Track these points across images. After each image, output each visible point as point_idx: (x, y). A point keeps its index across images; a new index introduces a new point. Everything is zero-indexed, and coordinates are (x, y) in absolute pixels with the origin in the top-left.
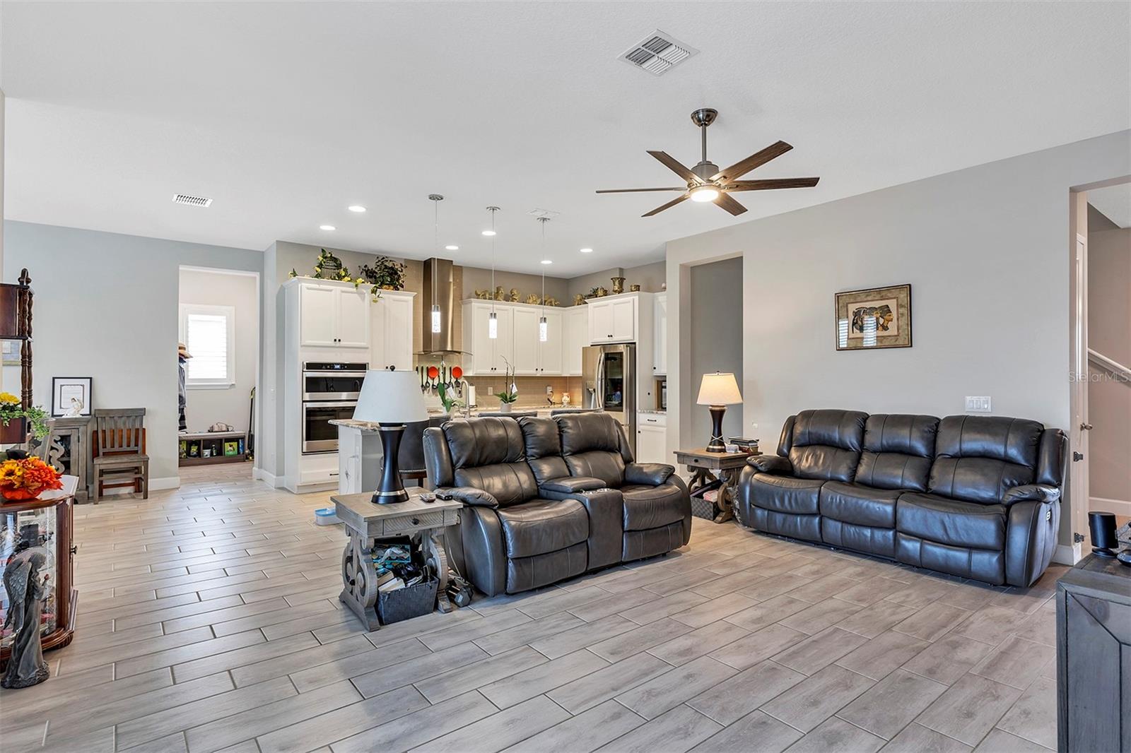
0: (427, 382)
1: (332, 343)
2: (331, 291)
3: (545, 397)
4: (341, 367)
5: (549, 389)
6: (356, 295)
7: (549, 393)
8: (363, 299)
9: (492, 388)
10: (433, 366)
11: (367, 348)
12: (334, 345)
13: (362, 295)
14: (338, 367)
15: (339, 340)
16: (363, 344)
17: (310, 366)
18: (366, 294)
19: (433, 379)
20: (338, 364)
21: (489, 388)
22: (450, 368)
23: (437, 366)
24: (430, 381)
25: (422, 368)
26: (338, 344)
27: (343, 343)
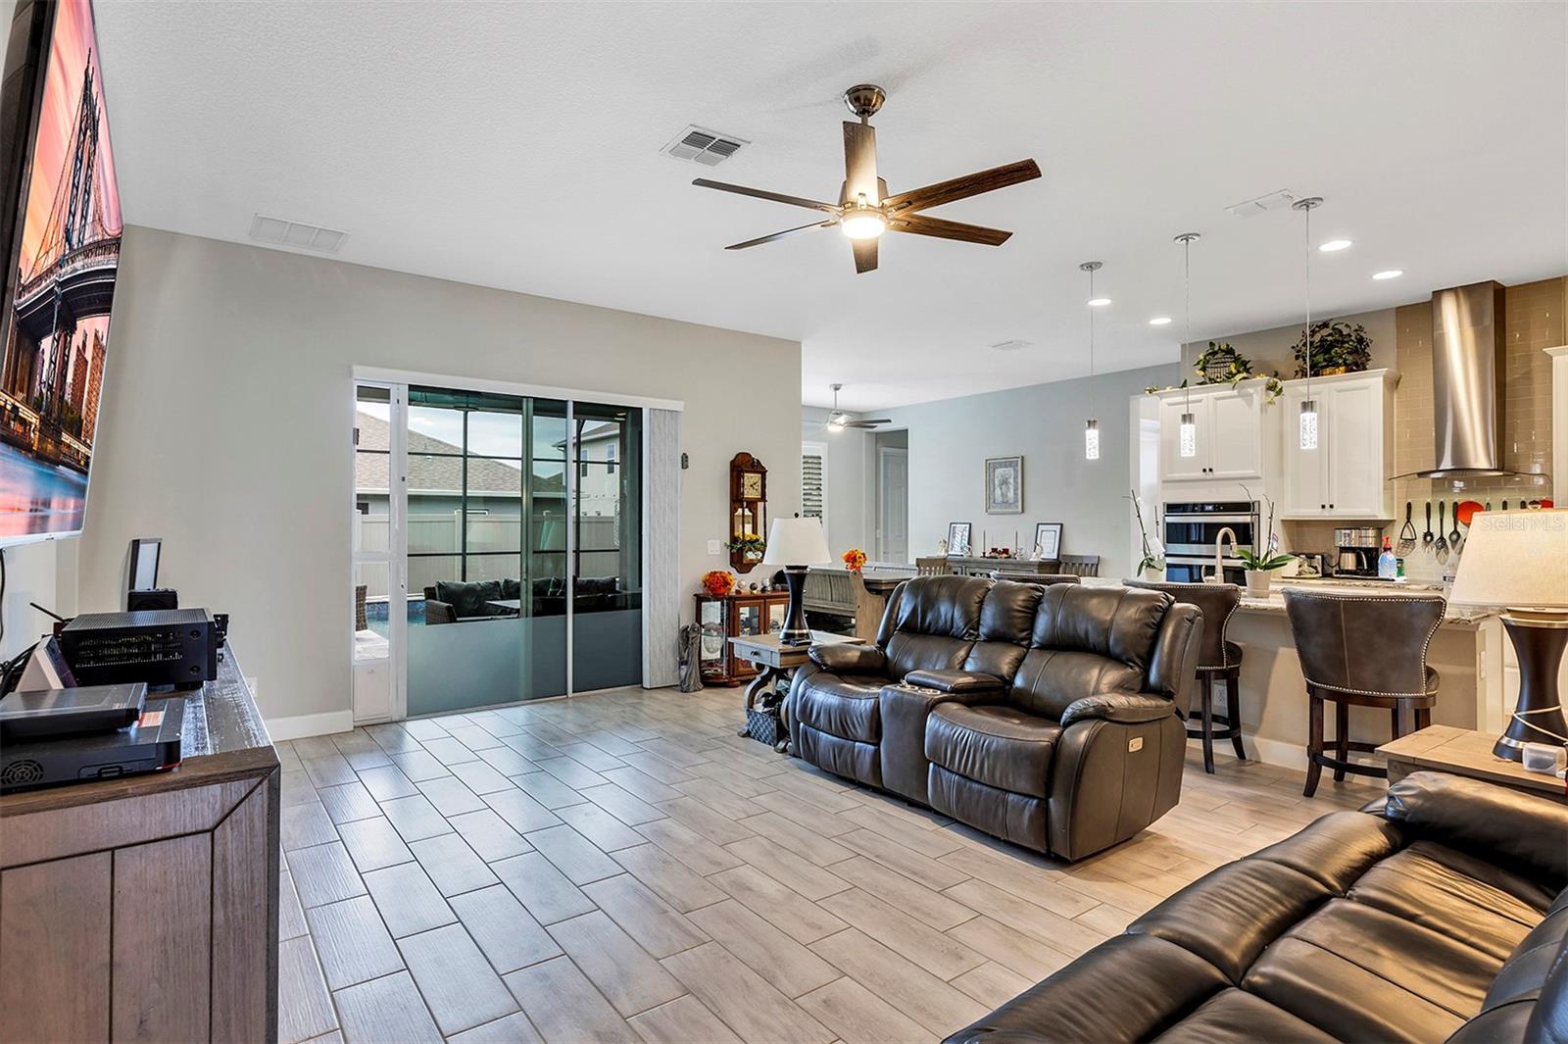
0: (1456, 532)
1: (1201, 475)
2: (1200, 401)
4: (1214, 508)
6: (1240, 399)
8: (1250, 404)
10: (1472, 499)
11: (1258, 478)
12: (1204, 477)
13: (1248, 398)
14: (1211, 508)
15: (1211, 470)
16: (1250, 472)
17: (1171, 508)
18: (1255, 395)
20: (1209, 504)
22: (1523, 503)
23: (1480, 499)
25: (1442, 505)
26: (1209, 475)
27: (1217, 473)
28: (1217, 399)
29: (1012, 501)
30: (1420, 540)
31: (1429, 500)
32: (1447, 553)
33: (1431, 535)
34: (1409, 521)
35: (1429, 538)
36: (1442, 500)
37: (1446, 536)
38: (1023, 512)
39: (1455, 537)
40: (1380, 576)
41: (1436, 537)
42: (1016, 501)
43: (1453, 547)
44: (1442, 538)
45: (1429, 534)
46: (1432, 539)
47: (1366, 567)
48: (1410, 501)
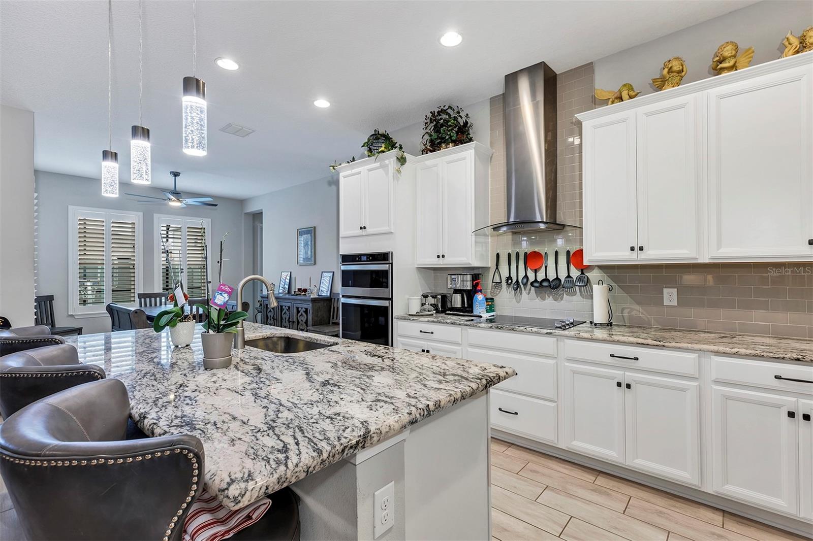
0: (526, 276)
1: (360, 231)
2: (360, 173)
4: (367, 258)
6: (381, 169)
8: (387, 172)
10: (536, 250)
12: (361, 234)
13: (386, 168)
14: (365, 258)
15: (365, 227)
16: (387, 229)
17: (345, 259)
18: (390, 166)
19: (536, 271)
20: (364, 255)
22: (568, 252)
23: (541, 249)
24: (531, 276)
25: (518, 254)
26: (363, 232)
27: (369, 230)
28: (370, 170)
29: (310, 257)
30: (504, 284)
31: (510, 251)
32: (521, 294)
33: (511, 279)
34: (497, 268)
35: (510, 281)
36: (518, 250)
37: (520, 281)
38: (315, 264)
39: (525, 280)
40: (475, 313)
41: (514, 280)
42: (311, 257)
43: (525, 289)
44: (517, 281)
45: (510, 278)
46: (512, 281)
47: (466, 306)
48: (498, 252)
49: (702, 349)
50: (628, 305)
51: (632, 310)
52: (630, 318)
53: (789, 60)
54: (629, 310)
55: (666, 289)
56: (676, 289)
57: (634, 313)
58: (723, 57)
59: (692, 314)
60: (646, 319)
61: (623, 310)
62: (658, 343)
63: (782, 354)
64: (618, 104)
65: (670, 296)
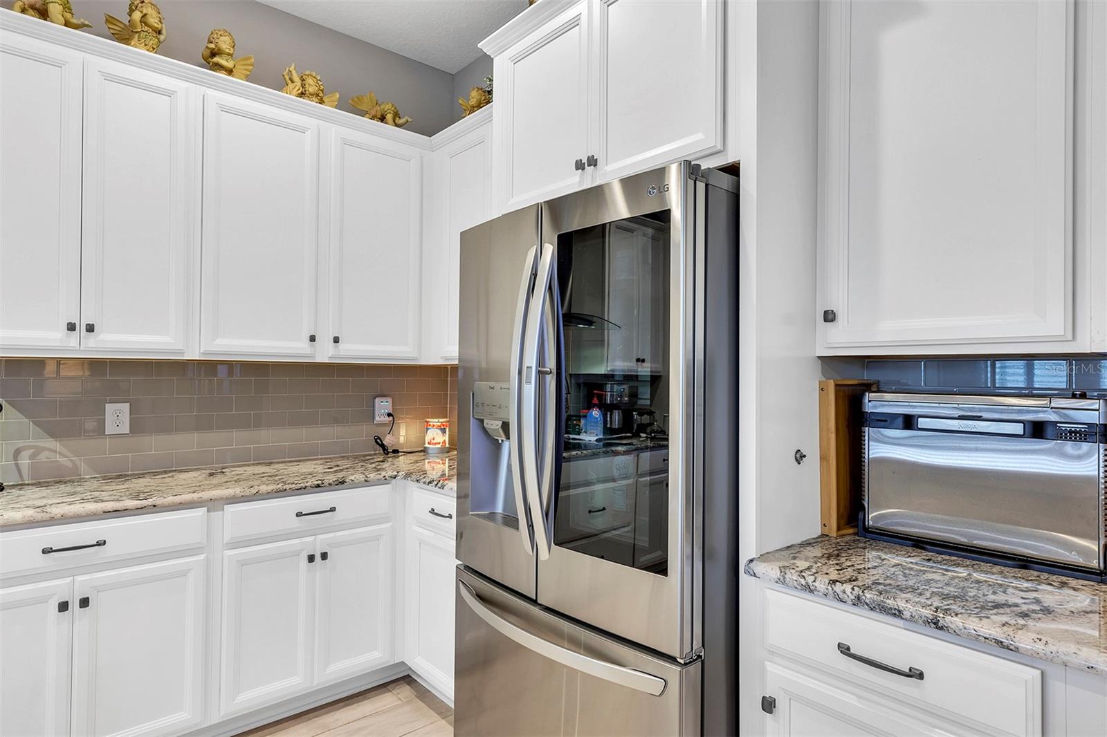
3: (364, 433)
5: (383, 406)
7: (380, 418)
9: (126, 407)
21: (110, 408)
49: (213, 498)
50: (31, 442)
51: (38, 451)
52: (34, 468)
53: (289, 99)
54: (32, 451)
55: (110, 404)
56: (128, 404)
57: (43, 457)
58: (219, 49)
59: (155, 445)
60: (70, 464)
61: (17, 453)
62: (145, 503)
63: (303, 483)
64: (32, 20)
65: (117, 417)
